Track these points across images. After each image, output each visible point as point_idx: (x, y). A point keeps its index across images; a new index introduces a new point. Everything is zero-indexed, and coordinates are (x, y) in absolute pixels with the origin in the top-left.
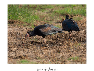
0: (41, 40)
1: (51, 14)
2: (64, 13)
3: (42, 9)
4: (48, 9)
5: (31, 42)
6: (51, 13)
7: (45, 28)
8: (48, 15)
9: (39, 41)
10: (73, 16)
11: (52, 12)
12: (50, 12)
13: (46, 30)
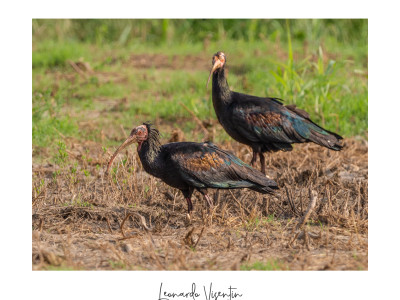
0: (103, 206)
1: (122, 119)
2: (173, 115)
3: (80, 98)
4: (103, 98)
5: (63, 211)
6: (118, 114)
7: (199, 155)
8: (106, 121)
9: (94, 210)
10: (211, 123)
11: (121, 111)
12: (114, 110)
13: (200, 163)
